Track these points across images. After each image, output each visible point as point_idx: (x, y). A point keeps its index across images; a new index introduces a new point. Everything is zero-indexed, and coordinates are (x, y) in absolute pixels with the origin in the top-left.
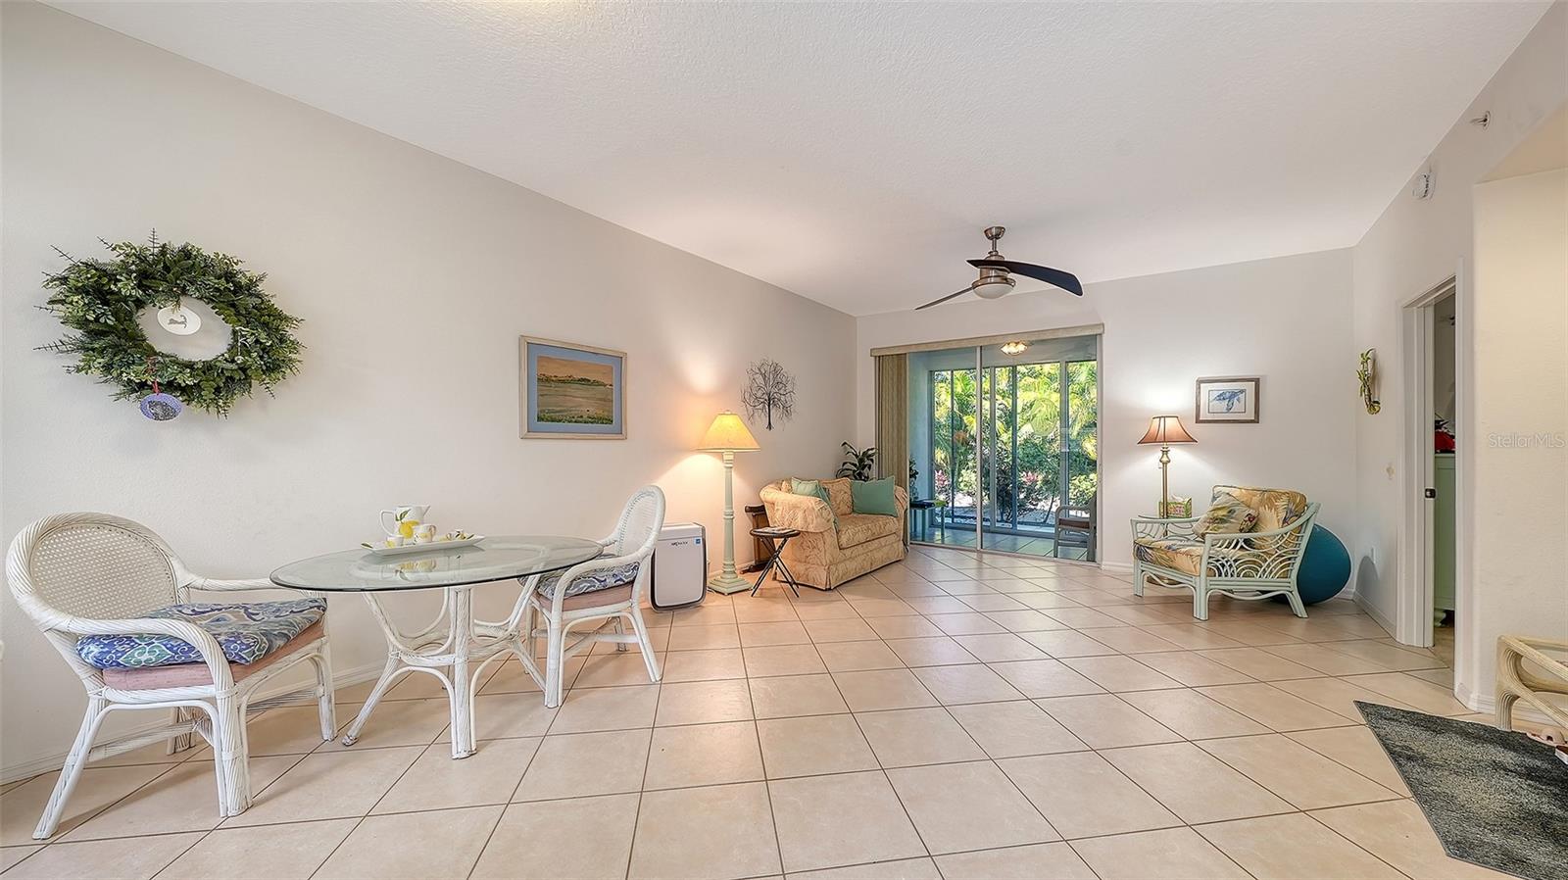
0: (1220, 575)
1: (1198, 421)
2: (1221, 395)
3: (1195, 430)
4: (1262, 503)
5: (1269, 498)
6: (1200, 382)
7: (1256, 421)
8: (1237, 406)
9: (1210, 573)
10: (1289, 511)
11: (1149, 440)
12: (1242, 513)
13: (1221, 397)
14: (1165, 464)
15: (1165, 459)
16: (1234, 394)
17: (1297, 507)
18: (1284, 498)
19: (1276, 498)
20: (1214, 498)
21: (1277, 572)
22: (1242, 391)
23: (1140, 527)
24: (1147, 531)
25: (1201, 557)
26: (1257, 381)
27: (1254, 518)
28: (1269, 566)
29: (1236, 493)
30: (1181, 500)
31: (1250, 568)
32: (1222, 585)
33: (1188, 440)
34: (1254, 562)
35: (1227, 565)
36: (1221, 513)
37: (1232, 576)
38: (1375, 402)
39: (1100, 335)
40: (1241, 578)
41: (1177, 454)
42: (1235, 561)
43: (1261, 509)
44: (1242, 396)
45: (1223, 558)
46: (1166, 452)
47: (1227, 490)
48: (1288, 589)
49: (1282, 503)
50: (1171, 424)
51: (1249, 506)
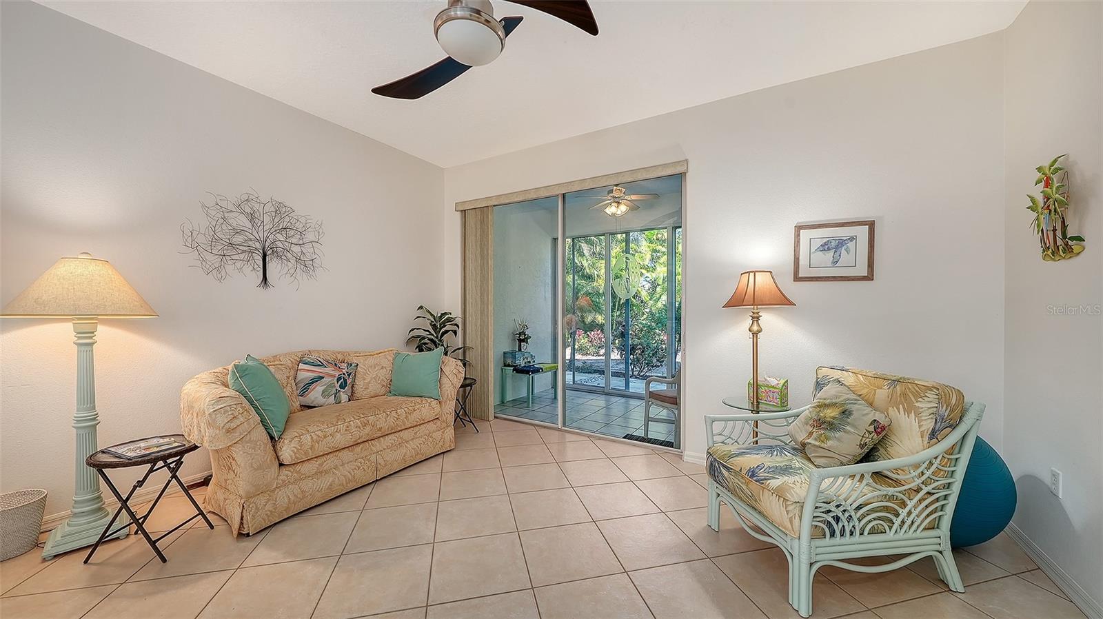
0: (833, 535)
1: (797, 278)
2: (825, 244)
3: (793, 290)
4: (892, 400)
5: (904, 394)
6: (799, 228)
7: (869, 277)
8: (845, 258)
9: (817, 534)
10: (939, 418)
11: (736, 301)
12: (864, 417)
13: (825, 247)
14: (755, 334)
15: (755, 328)
16: (841, 243)
17: (952, 411)
18: (931, 396)
19: (918, 396)
20: (819, 385)
21: (922, 522)
22: (852, 239)
23: (717, 427)
24: (726, 433)
25: (801, 504)
26: (871, 225)
27: (883, 428)
28: (909, 513)
29: (849, 379)
30: (773, 382)
31: (880, 518)
32: (837, 550)
33: (782, 301)
34: (886, 509)
35: (843, 518)
36: (831, 413)
37: (852, 534)
38: (1072, 238)
39: (685, 173)
40: (867, 537)
41: (770, 320)
42: (858, 508)
43: (892, 412)
44: (851, 245)
45: (838, 506)
46: (756, 318)
47: (836, 374)
48: (937, 547)
49: (926, 404)
50: (763, 281)
51: (871, 405)
